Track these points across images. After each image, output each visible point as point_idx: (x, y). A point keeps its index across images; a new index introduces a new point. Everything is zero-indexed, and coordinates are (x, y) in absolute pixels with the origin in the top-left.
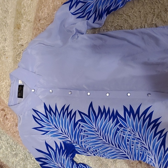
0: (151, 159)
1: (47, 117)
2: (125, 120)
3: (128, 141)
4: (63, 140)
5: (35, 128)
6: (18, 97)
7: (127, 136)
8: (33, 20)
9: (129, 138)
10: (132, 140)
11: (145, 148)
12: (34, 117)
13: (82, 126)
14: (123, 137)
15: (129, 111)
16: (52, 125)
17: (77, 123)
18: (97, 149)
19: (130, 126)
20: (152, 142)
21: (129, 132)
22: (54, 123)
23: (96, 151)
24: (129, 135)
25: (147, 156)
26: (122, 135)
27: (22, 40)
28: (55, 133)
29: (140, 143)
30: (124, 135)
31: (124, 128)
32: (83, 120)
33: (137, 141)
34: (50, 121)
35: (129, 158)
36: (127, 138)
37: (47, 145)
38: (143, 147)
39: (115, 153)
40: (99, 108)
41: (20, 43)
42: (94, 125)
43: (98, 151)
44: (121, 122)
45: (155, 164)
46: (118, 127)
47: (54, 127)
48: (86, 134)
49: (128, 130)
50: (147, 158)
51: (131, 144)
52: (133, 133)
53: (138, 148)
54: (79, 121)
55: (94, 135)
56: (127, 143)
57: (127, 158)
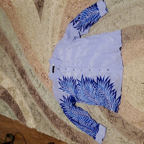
0: (109, 106)
1: (64, 82)
2: (97, 84)
3: (98, 95)
4: (70, 95)
5: (60, 88)
6: (53, 72)
7: (98, 93)
8: (59, 32)
9: (99, 94)
10: (100, 95)
11: (107, 99)
12: (59, 83)
13: (79, 88)
14: (96, 93)
15: (99, 79)
16: (66, 87)
17: (77, 86)
18: (85, 100)
19: (100, 87)
20: (110, 97)
21: (99, 90)
22: (67, 86)
23: (84, 100)
24: (99, 92)
25: (107, 104)
26: (95, 92)
27: (54, 43)
28: (67, 91)
29: (104, 97)
30: (96, 92)
31: (96, 88)
32: (79, 84)
33: (103, 96)
34: (65, 85)
35: (98, 104)
36: (98, 94)
37: (64, 97)
38: (106, 99)
39: (92, 102)
40: (86, 78)
41: (54, 45)
42: (84, 87)
43: (85, 101)
44: (95, 85)
45: (110, 108)
46: (94, 88)
47: (67, 88)
48: (80, 91)
49: (99, 89)
50: (106, 105)
51: (99, 97)
52: (101, 91)
53: (102, 100)
54: (77, 85)
55: (84, 92)
56: (97, 96)
57: (97, 104)
